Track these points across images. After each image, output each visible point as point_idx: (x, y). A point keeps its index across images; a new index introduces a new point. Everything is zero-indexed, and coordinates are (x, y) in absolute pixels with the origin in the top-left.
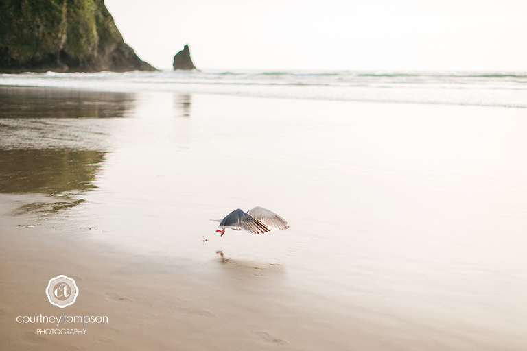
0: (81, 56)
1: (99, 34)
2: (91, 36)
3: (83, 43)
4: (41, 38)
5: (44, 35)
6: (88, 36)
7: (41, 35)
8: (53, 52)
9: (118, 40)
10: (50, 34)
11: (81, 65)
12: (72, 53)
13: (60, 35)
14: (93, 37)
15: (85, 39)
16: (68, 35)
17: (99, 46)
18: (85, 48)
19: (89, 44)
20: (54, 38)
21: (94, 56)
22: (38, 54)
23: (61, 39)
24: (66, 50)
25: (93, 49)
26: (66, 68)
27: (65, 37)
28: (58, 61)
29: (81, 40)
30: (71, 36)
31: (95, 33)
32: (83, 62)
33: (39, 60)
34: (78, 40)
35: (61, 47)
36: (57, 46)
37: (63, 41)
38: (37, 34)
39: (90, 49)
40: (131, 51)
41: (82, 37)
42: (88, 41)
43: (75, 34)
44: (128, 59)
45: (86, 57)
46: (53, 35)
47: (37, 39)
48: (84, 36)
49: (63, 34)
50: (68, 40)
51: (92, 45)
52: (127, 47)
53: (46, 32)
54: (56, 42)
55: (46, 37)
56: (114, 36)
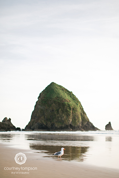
0: (76, 126)
1: (82, 119)
2: (79, 119)
3: (77, 122)
4: (64, 120)
5: (65, 119)
6: (78, 120)
7: (64, 119)
8: (68, 125)
9: (88, 121)
10: (67, 119)
11: (76, 129)
12: (73, 125)
13: (70, 119)
14: (80, 120)
15: (77, 121)
16: (72, 119)
17: (82, 123)
18: (77, 123)
19: (79, 122)
20: (68, 120)
21: (80, 126)
22: (63, 125)
23: (70, 120)
24: (72, 124)
25: (80, 124)
26: (71, 130)
27: (71, 120)
28: (69, 127)
29: (76, 121)
30: (73, 120)
31: (80, 118)
32: (77, 128)
33: (63, 127)
34: (75, 121)
35: (70, 123)
36: (69, 123)
37: (71, 121)
38: (63, 119)
39: (79, 123)
40: (92, 124)
41: (77, 120)
42: (78, 121)
43: (74, 119)
44: (91, 127)
45: (77, 126)
46: (68, 119)
47: (63, 121)
48: (77, 119)
49: (71, 119)
50: (72, 121)
51: (80, 122)
52: (90, 123)
53: (66, 119)
54: (68, 121)
55: (66, 120)
56: (86, 119)
